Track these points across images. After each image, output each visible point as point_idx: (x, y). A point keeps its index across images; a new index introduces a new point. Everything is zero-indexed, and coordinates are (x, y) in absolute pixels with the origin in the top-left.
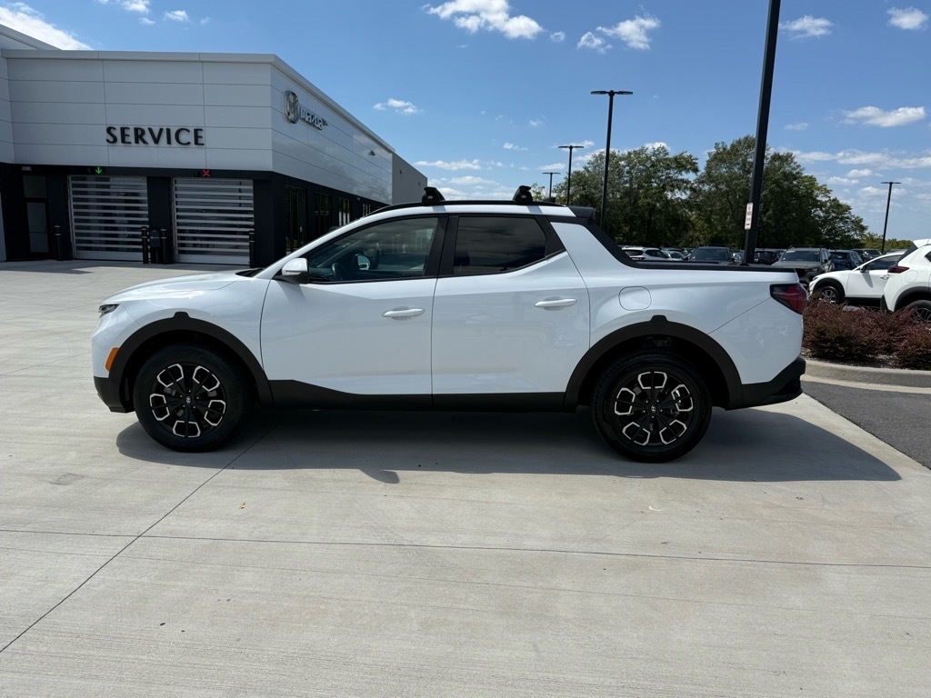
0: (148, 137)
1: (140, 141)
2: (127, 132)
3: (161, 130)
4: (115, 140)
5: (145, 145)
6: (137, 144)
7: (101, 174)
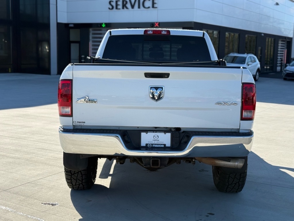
0: (128, 5)
1: (125, 8)
2: (119, 3)
3: (136, 0)
4: (113, 8)
5: (127, 10)
6: (123, 10)
7: (105, 27)
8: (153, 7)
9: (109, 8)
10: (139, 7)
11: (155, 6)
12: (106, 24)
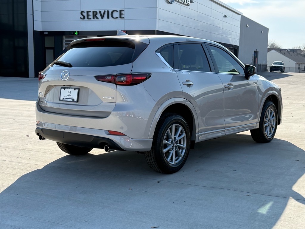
0: (99, 16)
1: (95, 18)
2: (90, 13)
3: (105, 11)
4: (84, 18)
5: (97, 19)
6: (93, 19)
7: (77, 35)
9: (81, 18)
10: (108, 17)
11: (123, 16)
12: (78, 32)
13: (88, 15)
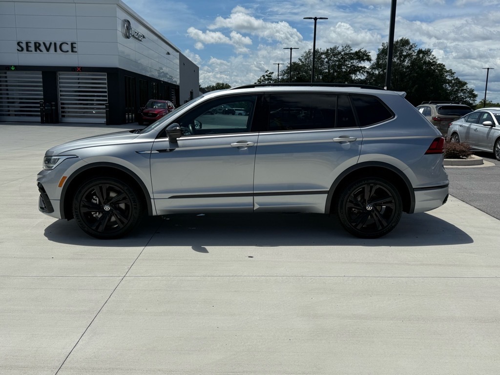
0: (42, 48)
2: (29, 44)
3: (51, 43)
4: (22, 50)
5: (41, 52)
7: (14, 70)
8: (72, 51)
9: (18, 50)
10: (56, 51)
11: (75, 50)
12: (15, 66)
13: (28, 47)
